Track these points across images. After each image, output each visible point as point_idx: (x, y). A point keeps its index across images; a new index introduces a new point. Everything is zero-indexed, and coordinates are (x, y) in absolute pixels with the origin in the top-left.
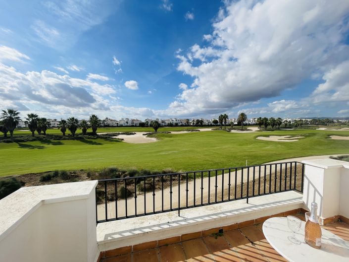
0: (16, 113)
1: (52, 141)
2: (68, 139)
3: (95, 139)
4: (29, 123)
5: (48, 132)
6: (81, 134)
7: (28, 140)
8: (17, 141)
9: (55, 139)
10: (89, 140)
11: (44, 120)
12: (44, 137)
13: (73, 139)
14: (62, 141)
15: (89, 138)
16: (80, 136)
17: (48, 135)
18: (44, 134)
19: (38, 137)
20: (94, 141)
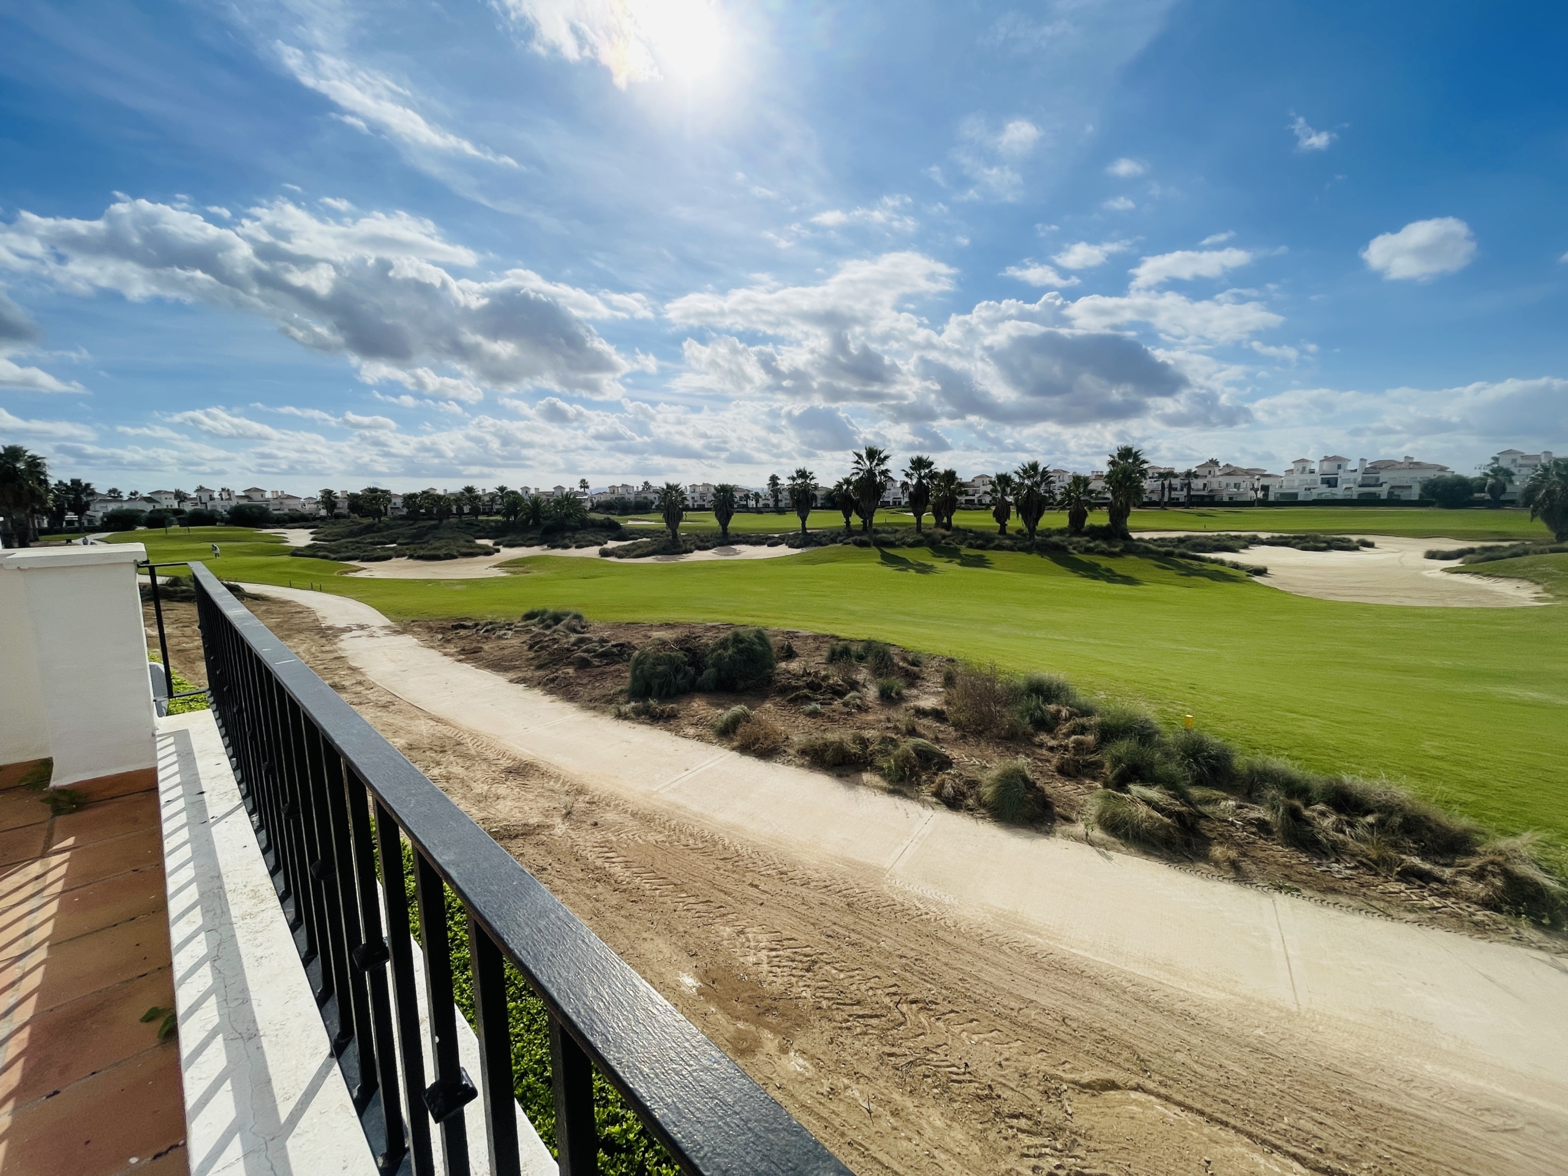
0: (882, 456)
1: (965, 551)
2: (1011, 549)
3: (1112, 555)
4: (911, 489)
5: (960, 519)
6: (1061, 532)
7: (904, 544)
8: (881, 544)
9: (971, 546)
10: (1085, 558)
11: (950, 475)
12: (944, 537)
13: (1028, 550)
14: (988, 554)
15: (1088, 551)
16: (1055, 539)
17: (958, 529)
18: (948, 527)
19: (928, 536)
20: (1104, 562)
